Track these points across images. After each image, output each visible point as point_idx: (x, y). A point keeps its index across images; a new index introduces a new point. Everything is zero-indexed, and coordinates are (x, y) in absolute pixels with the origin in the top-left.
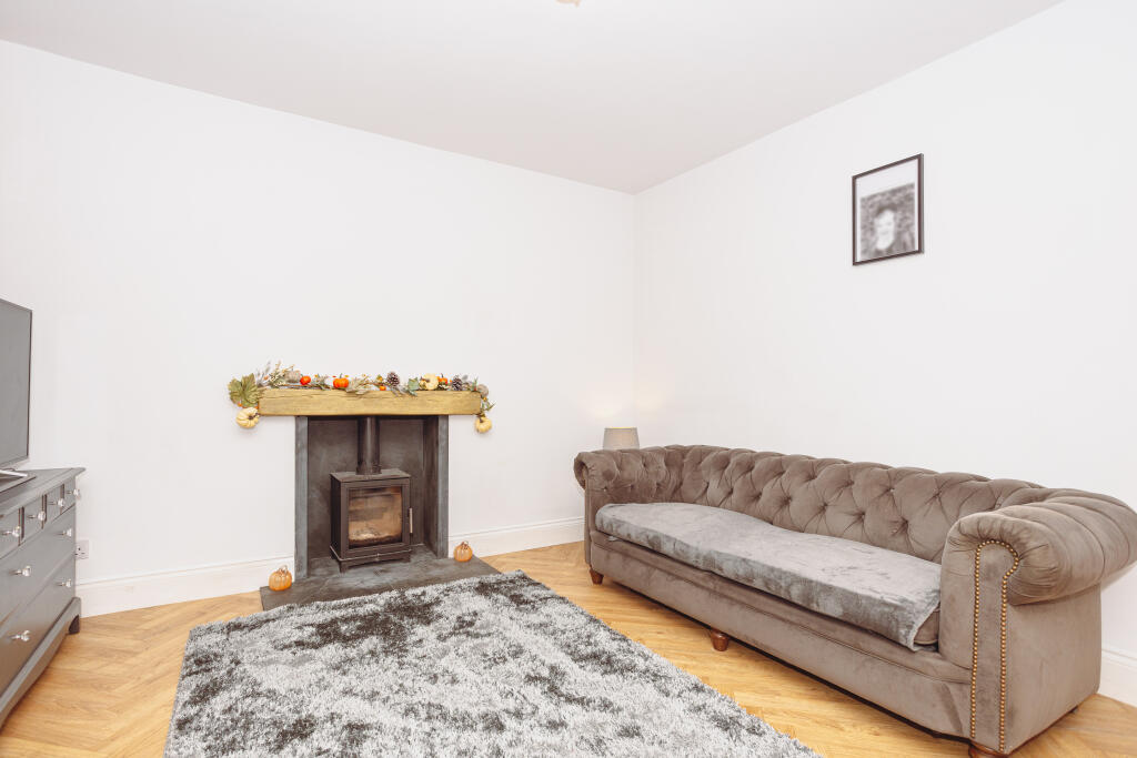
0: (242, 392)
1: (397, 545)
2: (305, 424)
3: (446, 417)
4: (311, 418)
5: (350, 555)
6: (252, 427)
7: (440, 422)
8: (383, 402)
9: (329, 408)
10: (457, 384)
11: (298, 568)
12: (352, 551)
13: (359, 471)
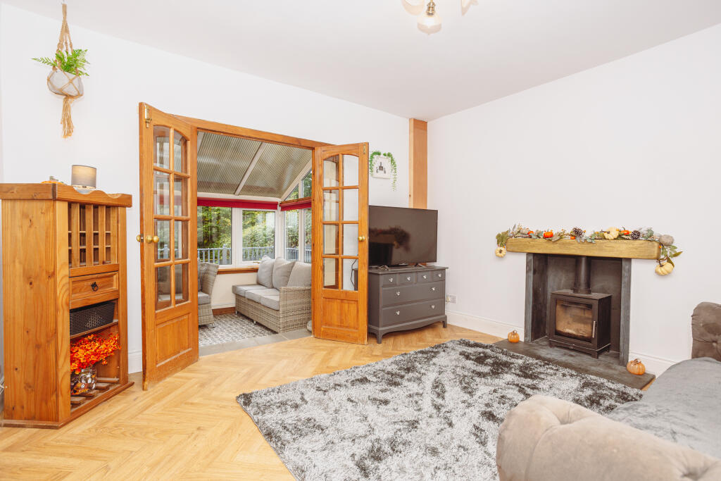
0: (502, 239)
1: (587, 343)
2: (531, 257)
3: (629, 260)
4: (535, 255)
5: (555, 339)
6: (502, 257)
7: (624, 263)
8: (571, 247)
9: (539, 249)
10: (636, 235)
11: (526, 336)
12: (556, 337)
13: (575, 291)
